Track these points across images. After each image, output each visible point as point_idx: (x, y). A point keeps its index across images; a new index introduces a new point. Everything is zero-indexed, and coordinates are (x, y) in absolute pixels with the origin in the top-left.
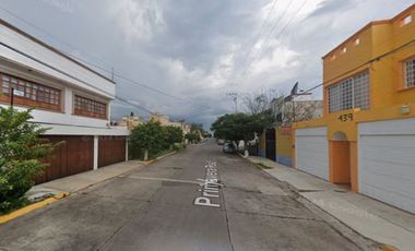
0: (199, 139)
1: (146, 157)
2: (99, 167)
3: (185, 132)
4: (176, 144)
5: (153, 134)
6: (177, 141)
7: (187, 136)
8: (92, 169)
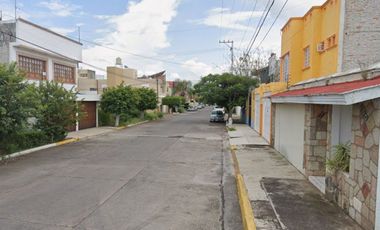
0: (187, 106)
1: (117, 124)
2: (79, 129)
3: (161, 96)
4: (149, 112)
5: (125, 99)
6: (150, 108)
7: (165, 101)
8: (75, 130)
